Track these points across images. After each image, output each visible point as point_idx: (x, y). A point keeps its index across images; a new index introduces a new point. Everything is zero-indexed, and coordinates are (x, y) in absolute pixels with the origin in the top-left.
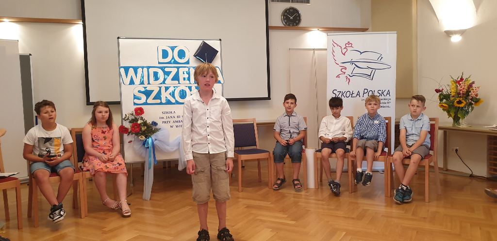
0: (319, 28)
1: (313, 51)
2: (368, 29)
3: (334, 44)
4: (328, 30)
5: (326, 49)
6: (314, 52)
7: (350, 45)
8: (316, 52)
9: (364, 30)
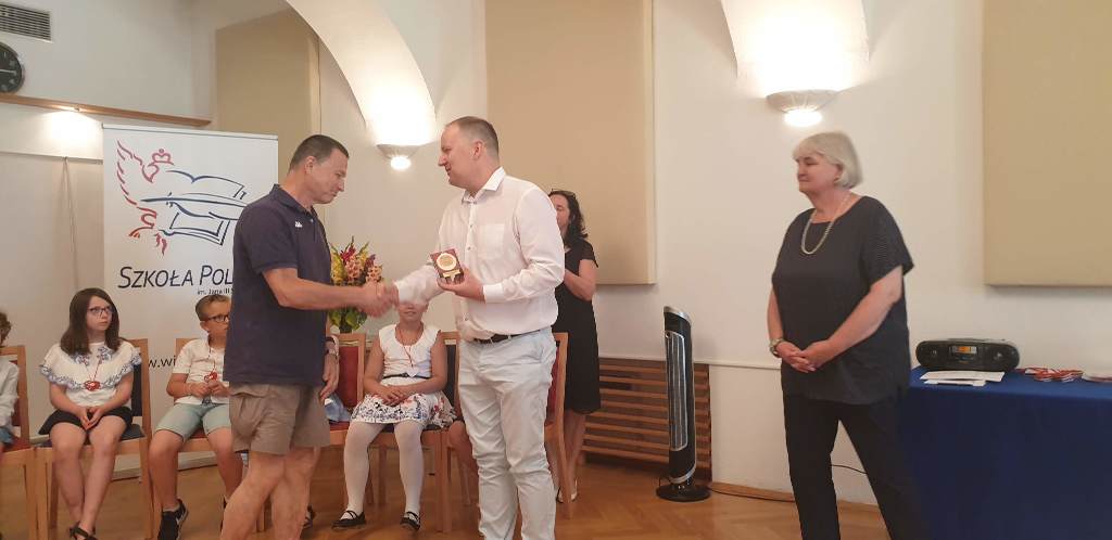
1: (61, 164)
2: (208, 123)
3: (122, 151)
4: (110, 113)
5: (100, 162)
6: (66, 168)
7: (166, 158)
8: (71, 166)
9: (200, 124)
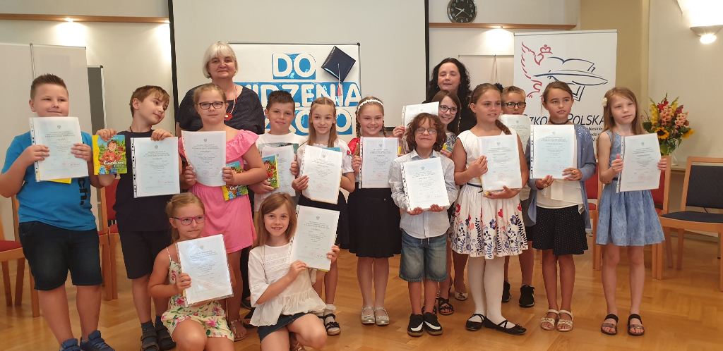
0: (502, 25)
1: (493, 59)
2: (575, 26)
3: (524, 48)
4: (516, 27)
5: (513, 56)
6: (495, 61)
7: (548, 50)
8: (497, 59)
9: (569, 27)
